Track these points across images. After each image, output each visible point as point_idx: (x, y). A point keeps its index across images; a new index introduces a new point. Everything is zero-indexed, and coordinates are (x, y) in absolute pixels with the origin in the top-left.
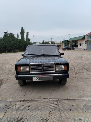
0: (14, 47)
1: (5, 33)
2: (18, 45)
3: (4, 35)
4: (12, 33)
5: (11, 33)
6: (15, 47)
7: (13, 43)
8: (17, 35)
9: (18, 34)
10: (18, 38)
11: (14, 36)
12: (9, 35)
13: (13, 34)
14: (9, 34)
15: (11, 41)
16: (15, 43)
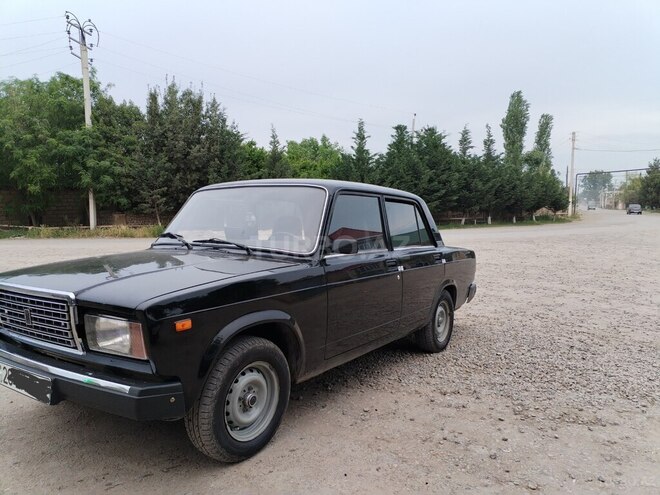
0: (437, 202)
1: (400, 129)
2: (460, 190)
3: (391, 140)
4: (431, 126)
5: (429, 130)
6: (440, 198)
7: (431, 181)
8: (460, 137)
9: (465, 133)
10: (464, 153)
11: (443, 141)
12: (415, 140)
13: (439, 131)
14: (419, 135)
15: (422, 167)
16: (444, 177)
